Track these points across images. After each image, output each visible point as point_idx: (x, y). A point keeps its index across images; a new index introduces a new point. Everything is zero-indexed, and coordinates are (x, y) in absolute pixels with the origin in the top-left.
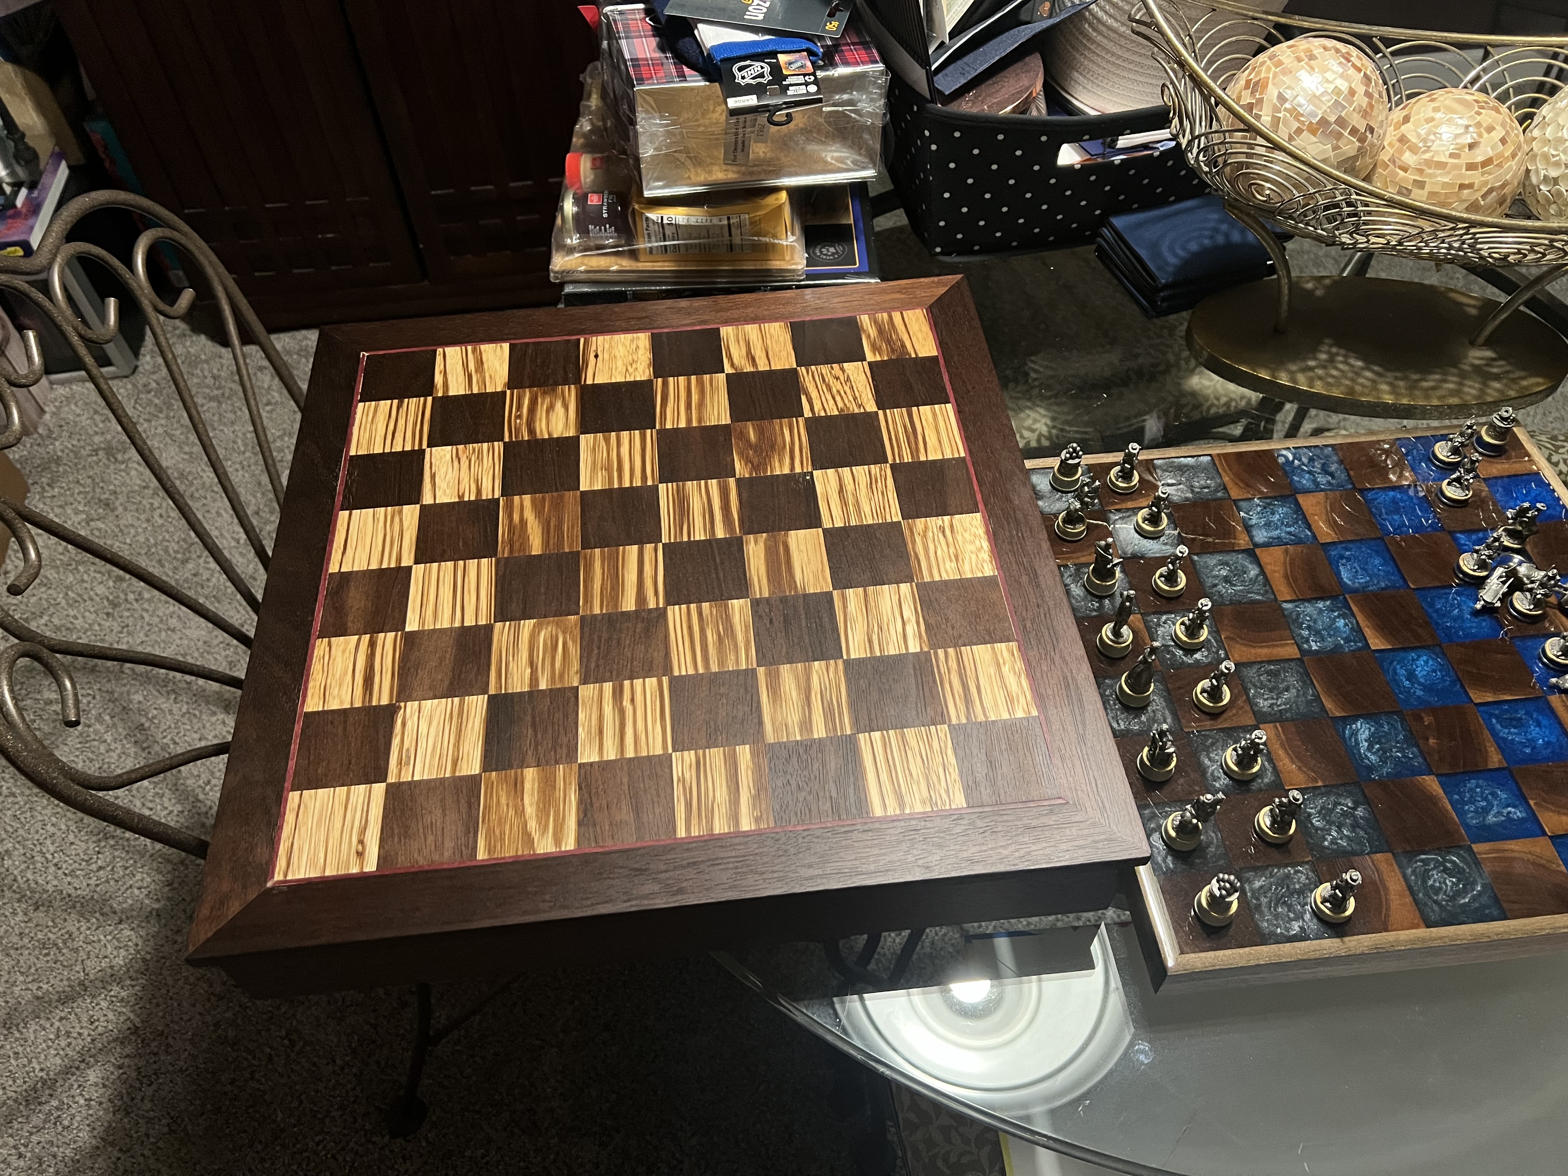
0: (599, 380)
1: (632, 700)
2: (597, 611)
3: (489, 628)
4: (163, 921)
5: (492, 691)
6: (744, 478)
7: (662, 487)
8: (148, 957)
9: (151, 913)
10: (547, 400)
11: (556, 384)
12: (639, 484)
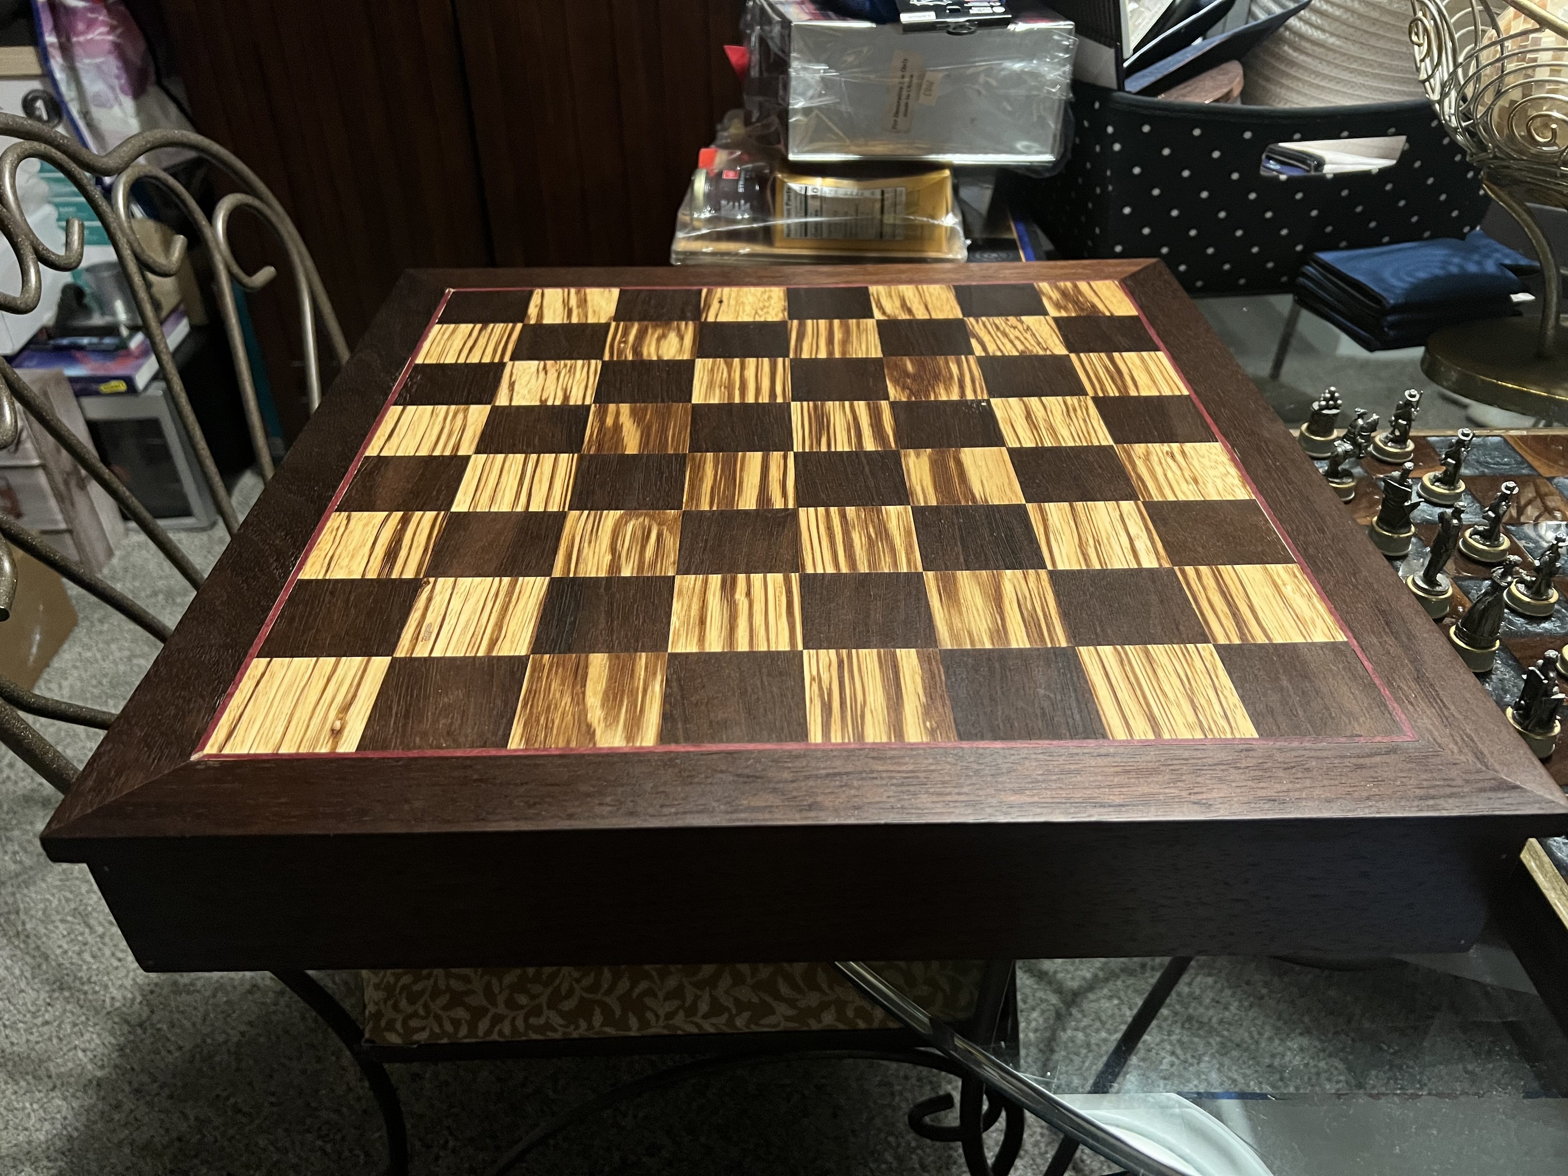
0: (722, 318)
1: (748, 594)
2: (705, 507)
3: (561, 517)
4: (102, 1093)
5: (557, 573)
6: (900, 402)
7: (795, 406)
8: (75, 1134)
9: (90, 1081)
10: (659, 331)
11: (671, 320)
12: (766, 401)
